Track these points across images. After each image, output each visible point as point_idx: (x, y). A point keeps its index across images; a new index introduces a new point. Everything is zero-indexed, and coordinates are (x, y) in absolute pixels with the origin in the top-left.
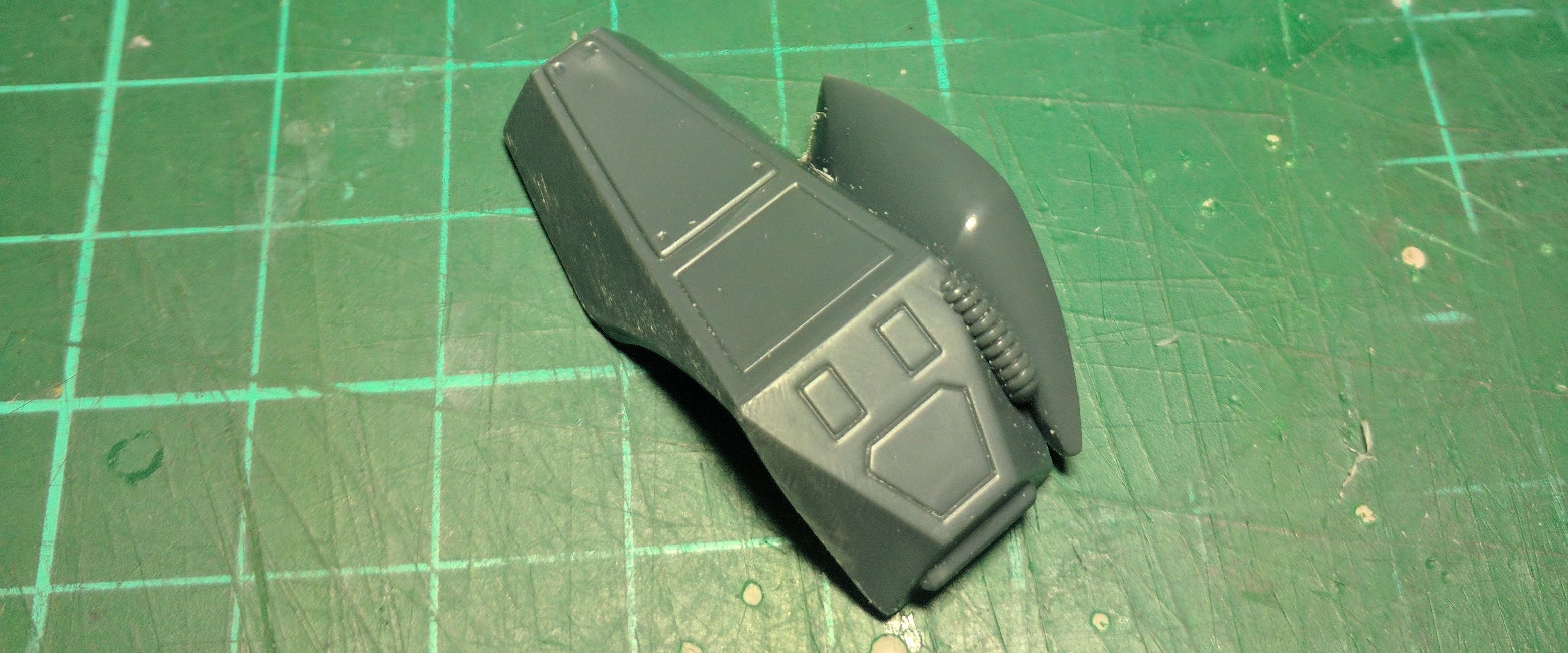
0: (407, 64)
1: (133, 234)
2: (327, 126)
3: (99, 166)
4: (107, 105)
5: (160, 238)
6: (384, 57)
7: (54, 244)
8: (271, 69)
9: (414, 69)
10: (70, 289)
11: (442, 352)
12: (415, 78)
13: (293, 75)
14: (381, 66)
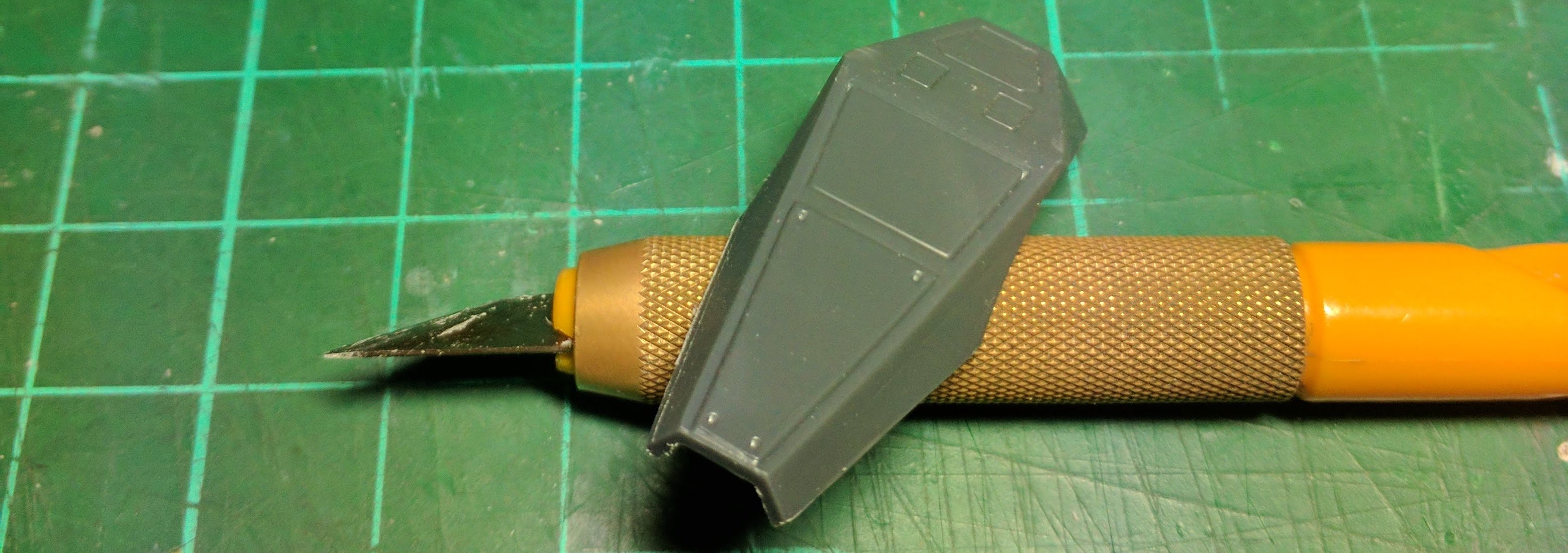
0: (531, 211)
1: (253, 387)
2: (449, 275)
3: (217, 313)
4: (227, 246)
5: (280, 394)
6: (507, 201)
7: (171, 397)
8: (393, 212)
9: (538, 215)
10: (189, 446)
11: (565, 527)
12: (540, 225)
13: (416, 219)
14: (504, 211)
